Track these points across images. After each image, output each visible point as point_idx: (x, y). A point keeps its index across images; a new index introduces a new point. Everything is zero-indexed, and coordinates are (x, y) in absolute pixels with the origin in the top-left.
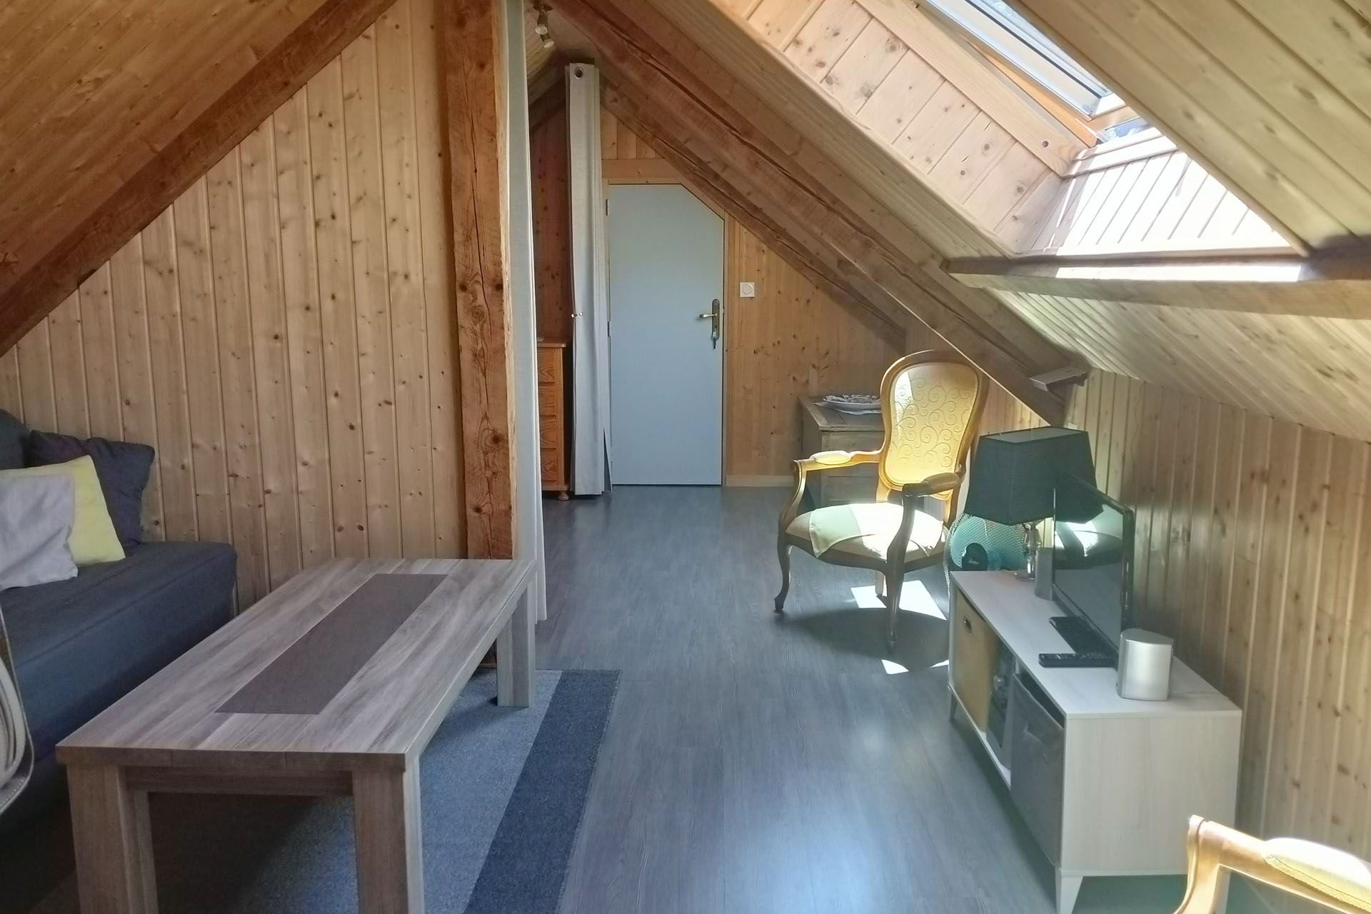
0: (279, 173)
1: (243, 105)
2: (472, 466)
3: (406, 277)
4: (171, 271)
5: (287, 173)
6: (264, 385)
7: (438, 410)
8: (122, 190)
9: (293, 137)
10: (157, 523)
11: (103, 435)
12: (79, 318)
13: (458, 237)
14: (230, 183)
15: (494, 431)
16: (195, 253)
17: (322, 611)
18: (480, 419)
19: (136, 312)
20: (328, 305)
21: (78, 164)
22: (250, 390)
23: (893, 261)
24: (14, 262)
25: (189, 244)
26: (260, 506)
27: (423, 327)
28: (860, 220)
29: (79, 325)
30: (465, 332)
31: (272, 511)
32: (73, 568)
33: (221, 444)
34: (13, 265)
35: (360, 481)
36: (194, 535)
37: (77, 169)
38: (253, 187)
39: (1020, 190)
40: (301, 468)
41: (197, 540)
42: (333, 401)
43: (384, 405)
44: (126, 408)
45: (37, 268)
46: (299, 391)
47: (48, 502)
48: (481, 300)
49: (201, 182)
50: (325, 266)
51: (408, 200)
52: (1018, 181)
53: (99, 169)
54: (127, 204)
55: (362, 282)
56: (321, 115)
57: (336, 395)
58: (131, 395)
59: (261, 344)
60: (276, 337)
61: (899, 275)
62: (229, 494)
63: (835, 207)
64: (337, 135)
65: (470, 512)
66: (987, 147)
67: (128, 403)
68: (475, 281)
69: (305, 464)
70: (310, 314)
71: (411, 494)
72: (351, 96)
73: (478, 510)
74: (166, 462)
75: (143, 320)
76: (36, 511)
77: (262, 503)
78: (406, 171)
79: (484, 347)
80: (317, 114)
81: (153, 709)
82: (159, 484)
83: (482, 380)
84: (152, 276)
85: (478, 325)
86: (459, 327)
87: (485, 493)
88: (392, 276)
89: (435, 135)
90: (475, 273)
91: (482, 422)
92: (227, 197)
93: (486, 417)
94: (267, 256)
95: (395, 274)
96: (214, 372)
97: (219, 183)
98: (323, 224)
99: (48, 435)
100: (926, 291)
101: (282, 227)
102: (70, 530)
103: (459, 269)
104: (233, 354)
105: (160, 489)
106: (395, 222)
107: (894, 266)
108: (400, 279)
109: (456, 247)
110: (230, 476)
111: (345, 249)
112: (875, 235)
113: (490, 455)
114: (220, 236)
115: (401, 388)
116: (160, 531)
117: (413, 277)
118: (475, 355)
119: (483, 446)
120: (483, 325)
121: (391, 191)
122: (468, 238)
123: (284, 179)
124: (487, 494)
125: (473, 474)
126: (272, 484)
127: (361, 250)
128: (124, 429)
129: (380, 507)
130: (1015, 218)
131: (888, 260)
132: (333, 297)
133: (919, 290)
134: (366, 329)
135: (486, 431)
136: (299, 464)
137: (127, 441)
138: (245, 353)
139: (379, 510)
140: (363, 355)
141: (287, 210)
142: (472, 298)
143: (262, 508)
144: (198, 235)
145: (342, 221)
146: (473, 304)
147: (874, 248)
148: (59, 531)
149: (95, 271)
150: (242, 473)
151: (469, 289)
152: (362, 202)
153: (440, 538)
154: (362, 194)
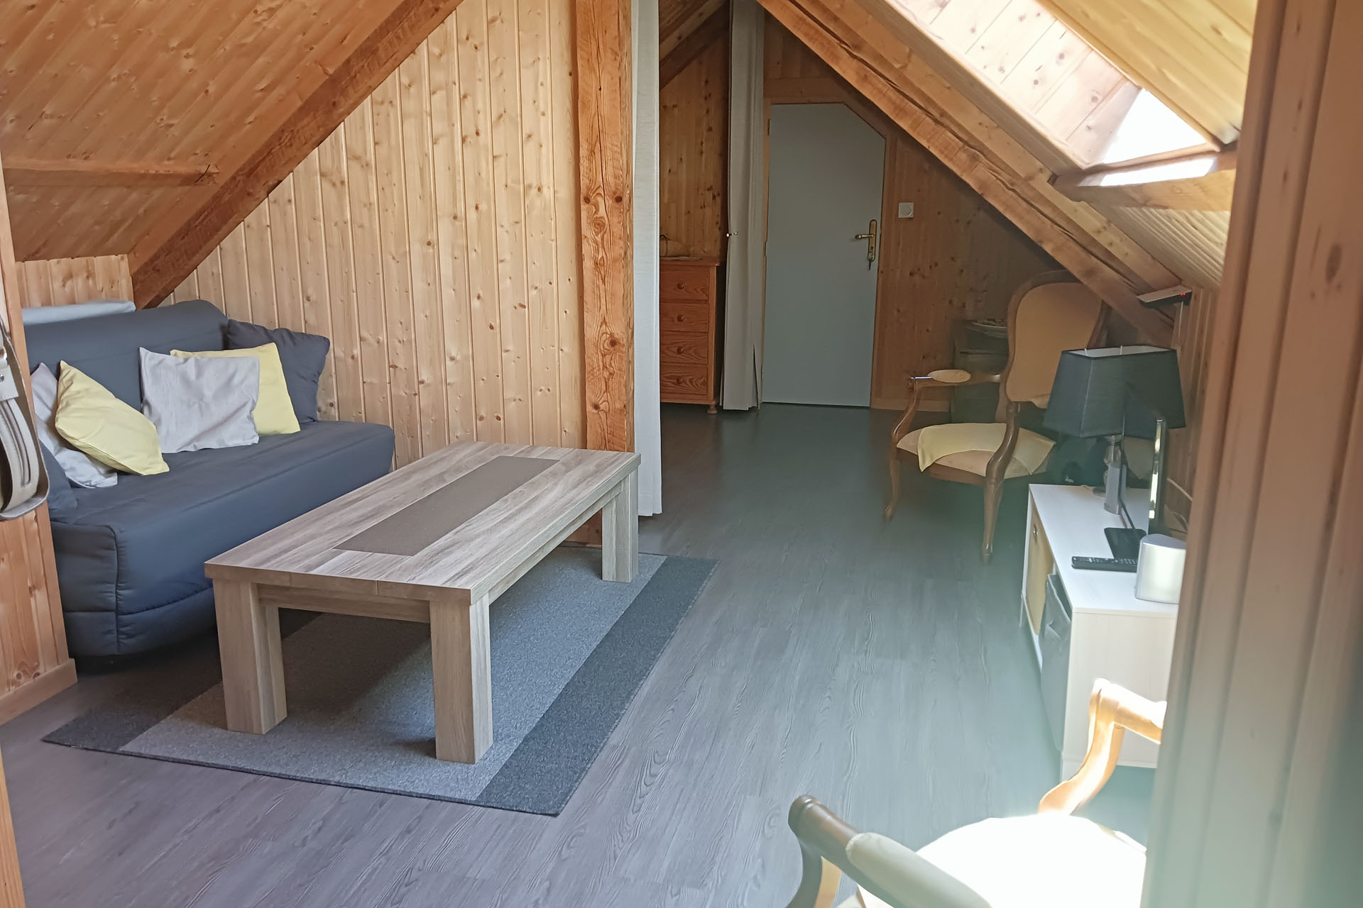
0: (432, 93)
1: (400, 30)
2: (592, 366)
3: (539, 189)
4: (343, 183)
5: (438, 92)
6: (419, 286)
7: (565, 314)
8: (301, 109)
9: (443, 59)
10: (332, 405)
11: (289, 327)
12: (268, 224)
13: (583, 152)
14: (391, 102)
15: (612, 335)
16: (362, 166)
17: (444, 481)
18: (600, 324)
19: (314, 219)
20: (472, 214)
21: (262, 85)
22: (407, 291)
23: (999, 174)
24: (215, 173)
25: (357, 158)
26: (415, 394)
27: (553, 237)
28: (967, 133)
29: (269, 229)
30: (588, 242)
31: (424, 400)
32: (255, 436)
33: (383, 338)
34: (215, 176)
35: (498, 376)
36: (361, 417)
37: (263, 89)
38: (410, 106)
39: (1094, 99)
40: (448, 362)
41: (364, 421)
42: (476, 303)
43: (519, 308)
44: (307, 304)
45: (234, 178)
46: (448, 293)
47: (236, 380)
48: (602, 212)
49: (367, 102)
50: (470, 179)
51: (542, 117)
52: (1093, 91)
53: (280, 91)
54: (305, 122)
55: (502, 196)
56: (467, 39)
57: (479, 297)
58: (310, 292)
59: (416, 248)
60: (429, 244)
61: (1006, 189)
62: (390, 383)
63: (944, 120)
64: (482, 57)
65: (589, 408)
66: (1062, 56)
67: (308, 299)
68: (598, 194)
69: (452, 359)
70: (457, 223)
71: (541, 390)
72: (494, 20)
73: (596, 407)
74: (340, 353)
75: (320, 226)
76: (228, 386)
77: (417, 392)
78: (541, 89)
79: (604, 256)
80: (465, 38)
81: (286, 542)
82: (333, 371)
83: (602, 286)
84: (327, 186)
85: (599, 236)
86: (583, 237)
87: (602, 392)
88: (528, 188)
89: (567, 56)
90: (597, 186)
91: (601, 326)
92: (388, 115)
93: (604, 322)
94: (421, 170)
95: (530, 186)
96: (378, 274)
97: (382, 103)
98: (468, 140)
99: (243, 324)
100: (1032, 205)
101: (434, 143)
102: (254, 404)
103: (584, 182)
104: (394, 258)
105: (334, 376)
106: (530, 139)
107: (1001, 181)
108: (534, 191)
109: (581, 161)
110: (390, 367)
111: (487, 164)
112: (983, 150)
113: (608, 357)
114: (383, 150)
115: (533, 293)
116: (334, 412)
117: (545, 190)
118: (596, 264)
119: (602, 349)
120: (603, 235)
121: (528, 109)
122: (592, 152)
123: (436, 97)
124: (604, 393)
125: (593, 375)
126: (424, 376)
127: (501, 162)
128: (306, 322)
129: (515, 400)
130: (1089, 128)
131: (995, 174)
132: (477, 208)
133: (1024, 204)
134: (505, 238)
135: (605, 335)
136: (447, 359)
137: (308, 333)
138: (403, 257)
139: (513, 403)
140: (502, 261)
141: (439, 127)
142: (594, 210)
143: (417, 397)
144: (365, 150)
145: (485, 138)
146: (595, 216)
147: (981, 162)
148: (245, 405)
149: (281, 181)
150: (401, 365)
151: (592, 200)
152: (502, 119)
153: (565, 431)
154: (502, 112)
